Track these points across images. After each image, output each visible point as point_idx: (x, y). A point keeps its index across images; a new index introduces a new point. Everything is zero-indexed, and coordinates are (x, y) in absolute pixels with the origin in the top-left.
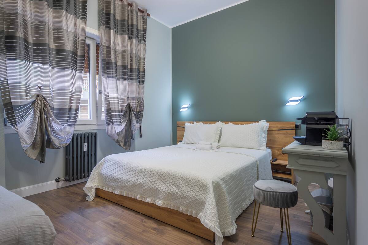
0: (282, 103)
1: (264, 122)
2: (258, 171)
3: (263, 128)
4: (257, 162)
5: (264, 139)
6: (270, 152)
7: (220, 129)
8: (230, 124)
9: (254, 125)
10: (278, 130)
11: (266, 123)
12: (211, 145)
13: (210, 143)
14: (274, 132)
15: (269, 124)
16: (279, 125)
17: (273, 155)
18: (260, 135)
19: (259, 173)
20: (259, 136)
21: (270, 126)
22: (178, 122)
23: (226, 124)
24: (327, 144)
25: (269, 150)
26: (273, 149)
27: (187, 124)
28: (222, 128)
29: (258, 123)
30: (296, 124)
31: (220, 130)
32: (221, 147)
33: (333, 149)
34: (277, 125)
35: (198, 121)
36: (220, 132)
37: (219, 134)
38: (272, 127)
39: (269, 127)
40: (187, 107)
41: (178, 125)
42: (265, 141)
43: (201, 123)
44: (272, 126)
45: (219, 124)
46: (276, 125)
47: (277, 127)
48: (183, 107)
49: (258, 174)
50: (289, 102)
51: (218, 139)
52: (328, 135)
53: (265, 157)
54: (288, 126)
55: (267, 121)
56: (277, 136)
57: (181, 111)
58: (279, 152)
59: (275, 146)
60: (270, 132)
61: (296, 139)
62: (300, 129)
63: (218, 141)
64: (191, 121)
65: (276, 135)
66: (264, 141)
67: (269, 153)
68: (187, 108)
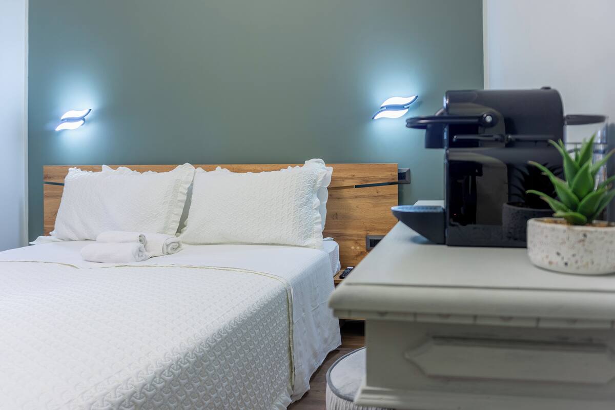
0: (366, 114)
1: (317, 164)
2: (290, 323)
3: (315, 181)
4: (286, 291)
5: (319, 215)
6: (333, 252)
7: (188, 186)
8: (221, 173)
9: (291, 173)
10: (357, 187)
11: (324, 165)
12: (140, 244)
13: (136, 236)
14: (345, 191)
15: (332, 168)
16: (359, 173)
17: (342, 258)
18: (306, 204)
19: (296, 328)
20: (301, 206)
21: (337, 175)
22: (46, 168)
23: (207, 170)
24: (563, 243)
25: (332, 245)
26: (344, 240)
27: (74, 175)
28: (192, 185)
29: (301, 166)
30: (399, 170)
31: (186, 192)
32: (183, 246)
33: (593, 269)
34: (354, 174)
35: (114, 163)
36: (185, 198)
37: (183, 205)
38: (342, 178)
39: (334, 179)
40: (83, 118)
41: (50, 178)
42: (320, 220)
43: (124, 170)
44: (342, 174)
45: (185, 172)
46: (352, 174)
47: (353, 178)
48: (65, 116)
49: (290, 332)
50: (382, 109)
51: (178, 219)
52: (554, 196)
53: (317, 270)
54: (381, 176)
55: (328, 162)
56: (353, 203)
57: (58, 129)
58: (358, 248)
59: (349, 232)
60: (334, 193)
61: (406, 218)
62: (409, 183)
63: (176, 225)
64: (92, 164)
65: (350, 201)
66: (317, 218)
67: (330, 254)
68: (82, 122)
